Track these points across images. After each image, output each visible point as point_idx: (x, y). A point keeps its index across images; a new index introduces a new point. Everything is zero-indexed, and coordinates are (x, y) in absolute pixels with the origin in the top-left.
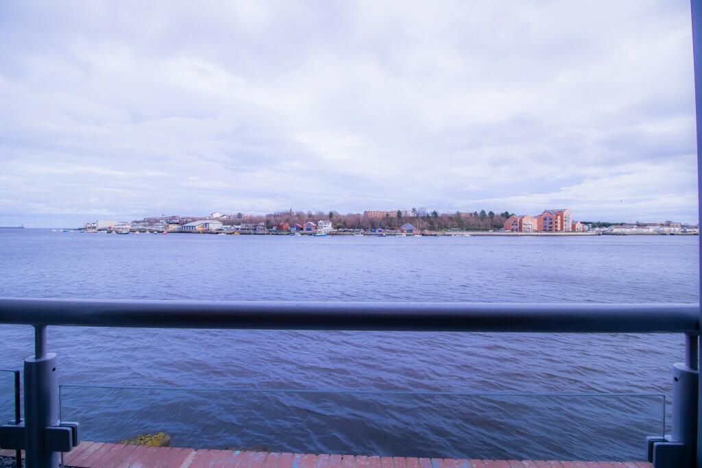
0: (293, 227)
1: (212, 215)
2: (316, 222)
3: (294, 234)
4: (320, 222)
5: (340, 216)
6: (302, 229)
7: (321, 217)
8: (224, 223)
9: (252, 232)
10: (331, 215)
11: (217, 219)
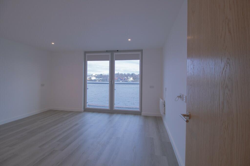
0: (119, 79)
1: (92, 74)
2: (127, 77)
3: (119, 81)
4: (129, 77)
5: (135, 75)
6: (122, 79)
7: (129, 75)
8: (96, 77)
9: (106, 80)
10: (132, 74)
11: (94, 76)
